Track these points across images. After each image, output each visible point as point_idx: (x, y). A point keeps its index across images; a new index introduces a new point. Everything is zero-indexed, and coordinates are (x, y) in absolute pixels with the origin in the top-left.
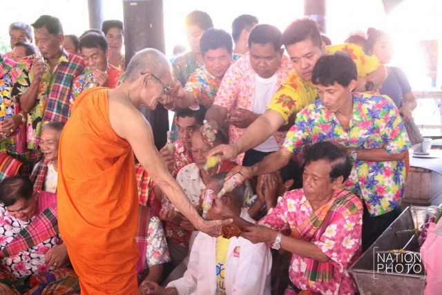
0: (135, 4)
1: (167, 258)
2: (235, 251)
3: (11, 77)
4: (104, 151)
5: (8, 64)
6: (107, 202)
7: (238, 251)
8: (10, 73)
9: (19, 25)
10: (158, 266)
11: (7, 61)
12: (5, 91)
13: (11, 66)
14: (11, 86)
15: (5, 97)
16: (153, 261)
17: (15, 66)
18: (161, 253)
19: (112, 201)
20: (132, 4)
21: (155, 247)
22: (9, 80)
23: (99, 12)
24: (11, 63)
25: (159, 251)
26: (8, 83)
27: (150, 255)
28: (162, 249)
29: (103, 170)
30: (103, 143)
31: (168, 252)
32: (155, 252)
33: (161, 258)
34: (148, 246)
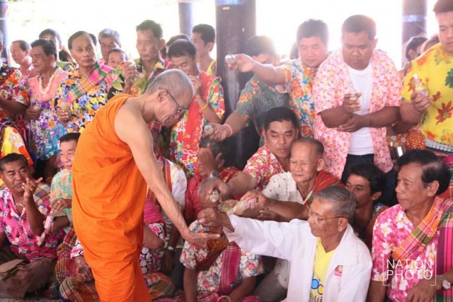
0: (228, 8)
1: (261, 270)
2: (337, 269)
3: (106, 83)
4: (106, 151)
5: (104, 70)
6: (102, 196)
7: (340, 269)
8: (106, 79)
9: (108, 32)
10: (252, 278)
11: (103, 67)
12: (101, 97)
13: (106, 72)
14: (106, 92)
15: (100, 103)
16: (247, 273)
17: (110, 72)
18: (256, 265)
19: (107, 197)
20: (224, 8)
21: (250, 258)
22: (105, 87)
23: (189, 17)
24: (107, 69)
25: (254, 263)
26: (103, 89)
27: (244, 266)
28: (257, 261)
29: (102, 166)
30: (105, 143)
31: (262, 264)
32: (249, 264)
33: (256, 270)
34: (242, 257)
